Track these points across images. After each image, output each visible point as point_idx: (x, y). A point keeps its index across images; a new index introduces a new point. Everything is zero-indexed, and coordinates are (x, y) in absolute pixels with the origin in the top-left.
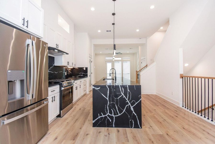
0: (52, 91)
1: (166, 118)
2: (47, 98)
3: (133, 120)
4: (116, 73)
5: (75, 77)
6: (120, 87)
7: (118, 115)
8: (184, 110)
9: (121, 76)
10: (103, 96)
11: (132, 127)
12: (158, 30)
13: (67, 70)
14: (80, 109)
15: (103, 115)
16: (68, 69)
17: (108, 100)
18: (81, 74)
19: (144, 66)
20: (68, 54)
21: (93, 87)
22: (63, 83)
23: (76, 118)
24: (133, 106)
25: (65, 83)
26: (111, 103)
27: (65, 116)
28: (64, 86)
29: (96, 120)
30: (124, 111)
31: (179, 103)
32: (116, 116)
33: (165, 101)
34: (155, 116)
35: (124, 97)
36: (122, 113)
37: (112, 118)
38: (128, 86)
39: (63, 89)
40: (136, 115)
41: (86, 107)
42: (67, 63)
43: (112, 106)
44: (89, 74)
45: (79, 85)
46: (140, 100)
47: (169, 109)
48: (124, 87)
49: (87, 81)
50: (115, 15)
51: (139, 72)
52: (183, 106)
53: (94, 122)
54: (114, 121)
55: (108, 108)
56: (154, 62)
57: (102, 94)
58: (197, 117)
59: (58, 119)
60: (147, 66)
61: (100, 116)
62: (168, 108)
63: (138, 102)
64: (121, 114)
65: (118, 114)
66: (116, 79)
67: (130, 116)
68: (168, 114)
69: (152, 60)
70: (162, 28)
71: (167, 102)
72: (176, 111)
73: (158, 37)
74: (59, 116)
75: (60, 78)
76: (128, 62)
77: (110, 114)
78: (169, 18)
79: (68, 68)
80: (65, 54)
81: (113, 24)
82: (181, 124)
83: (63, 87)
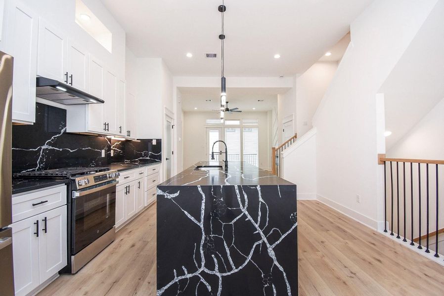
0: (34, 205)
1: (356, 268)
2: (9, 226)
3: (273, 286)
4: (226, 153)
5: (131, 162)
6: (237, 191)
7: (232, 272)
8: (390, 240)
9: (240, 158)
10: (189, 216)
12: (320, 59)
13: (106, 145)
14: (133, 246)
15: (186, 272)
16: (110, 142)
17: (203, 228)
18: (146, 155)
19: (291, 138)
20: (103, 102)
21: (160, 191)
22: (77, 178)
23: (116, 274)
24: (274, 245)
25: (86, 179)
26: (210, 237)
27: (86, 271)
28: (81, 187)
29: (166, 287)
30: (250, 258)
31: (377, 223)
32: (224, 274)
33: (341, 217)
34: (326, 260)
35: (249, 220)
36: (244, 265)
37: (213, 280)
38: (259, 188)
39: (77, 194)
40: (281, 269)
41: (149, 240)
42: (103, 127)
43: (215, 247)
44: (164, 153)
45: (138, 181)
46: (293, 227)
47: (355, 239)
48: (249, 190)
49: (161, 172)
50: (225, 10)
51: (278, 151)
52: (386, 231)
54: (220, 289)
55: (202, 252)
57: (186, 213)
58: (426, 260)
59: (62, 282)
60: (296, 137)
61: (177, 276)
62: (353, 238)
63: (288, 233)
64: (240, 268)
65: (231, 269)
66: (226, 166)
67: (267, 273)
68: (356, 254)
69: (306, 125)
70: (328, 54)
71: (346, 219)
72: (373, 244)
74: (67, 271)
76: (253, 129)
77: (206, 271)
78: (350, 26)
79: (110, 140)
80: (95, 102)
81: (222, 37)
82: (397, 285)
83: (76, 190)
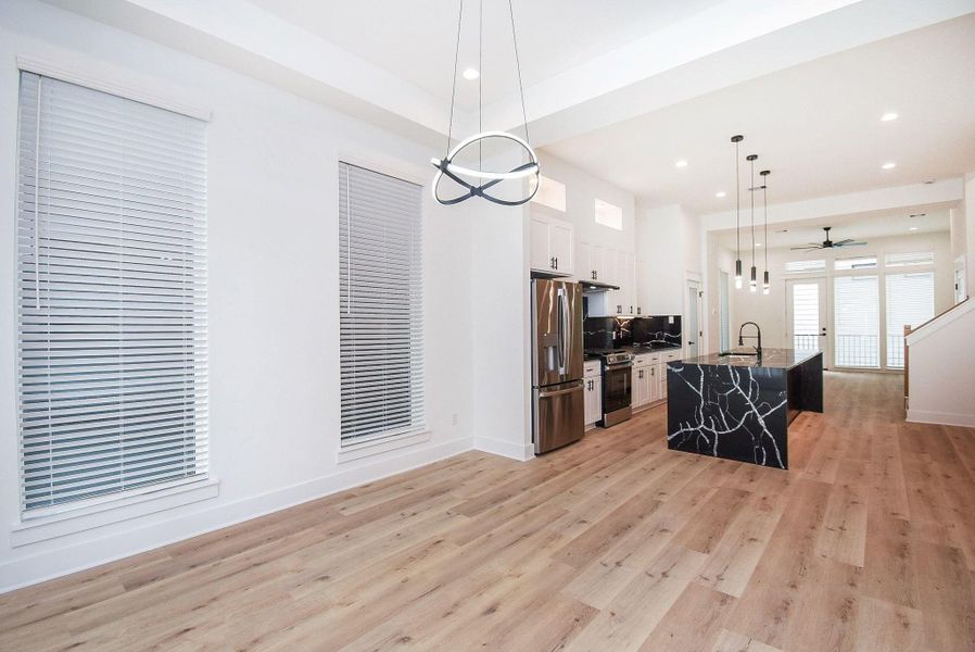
0: (589, 371)
2: (581, 379)
5: (641, 345)
6: (731, 371)
11: (760, 463)
13: (616, 327)
16: (620, 322)
18: (660, 337)
20: (618, 289)
21: (669, 367)
22: (607, 356)
25: (612, 358)
28: (611, 363)
36: (737, 428)
37: (711, 436)
39: (608, 368)
40: (771, 436)
42: (616, 310)
43: (711, 411)
44: (686, 335)
45: (651, 367)
46: (782, 403)
48: (742, 370)
50: (756, 158)
53: (670, 438)
54: (716, 443)
57: (689, 384)
63: (777, 407)
65: (726, 430)
75: (602, 346)
79: (619, 320)
80: (612, 290)
83: (608, 365)
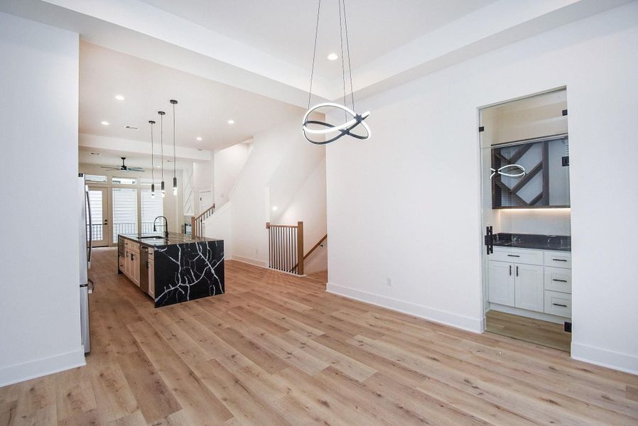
3: (214, 286)
6: (197, 245)
7: (195, 283)
8: (270, 270)
10: (173, 259)
11: (212, 295)
15: (171, 287)
17: (180, 264)
19: (209, 208)
24: (214, 268)
26: (183, 268)
29: (160, 297)
30: (203, 275)
32: (191, 285)
35: (203, 258)
37: (185, 288)
38: (207, 243)
40: (217, 278)
46: (222, 259)
48: (203, 244)
52: (270, 266)
53: (157, 300)
55: (179, 276)
56: (228, 200)
60: (214, 207)
61: (167, 290)
63: (220, 261)
64: (198, 280)
67: (211, 280)
69: (224, 197)
73: (234, 155)
77: (182, 284)
81: (150, 122)
